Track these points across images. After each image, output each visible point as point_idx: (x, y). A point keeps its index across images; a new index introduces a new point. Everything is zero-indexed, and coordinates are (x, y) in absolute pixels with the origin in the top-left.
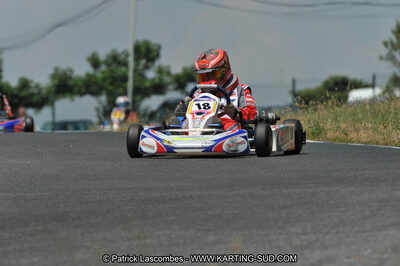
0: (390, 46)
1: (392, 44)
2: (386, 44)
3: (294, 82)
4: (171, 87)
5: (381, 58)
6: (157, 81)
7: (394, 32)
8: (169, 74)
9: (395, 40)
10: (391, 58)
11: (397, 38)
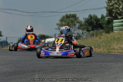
0: (58, 25)
1: (59, 24)
2: (57, 24)
5: (56, 29)
7: (60, 21)
9: (60, 23)
11: (61, 23)
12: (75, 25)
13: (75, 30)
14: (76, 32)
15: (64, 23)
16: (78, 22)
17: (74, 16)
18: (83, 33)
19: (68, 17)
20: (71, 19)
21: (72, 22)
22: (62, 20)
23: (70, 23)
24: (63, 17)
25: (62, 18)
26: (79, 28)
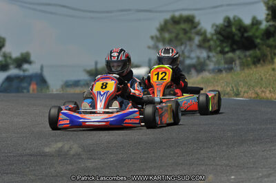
0: (155, 39)
1: (157, 37)
2: (152, 38)
3: (96, 63)
4: (11, 66)
5: (149, 47)
6: (4, 63)
7: (158, 30)
8: (10, 57)
9: (158, 34)
10: (156, 48)
11: (161, 34)
12: (190, 39)
13: (191, 51)
14: (193, 55)
15: (167, 35)
16: (198, 33)
17: (190, 20)
18: (209, 57)
19: (175, 21)
20: (183, 26)
21: (185, 32)
22: (163, 29)
23: (181, 35)
24: (166, 22)
25: (162, 23)
26: (200, 46)
